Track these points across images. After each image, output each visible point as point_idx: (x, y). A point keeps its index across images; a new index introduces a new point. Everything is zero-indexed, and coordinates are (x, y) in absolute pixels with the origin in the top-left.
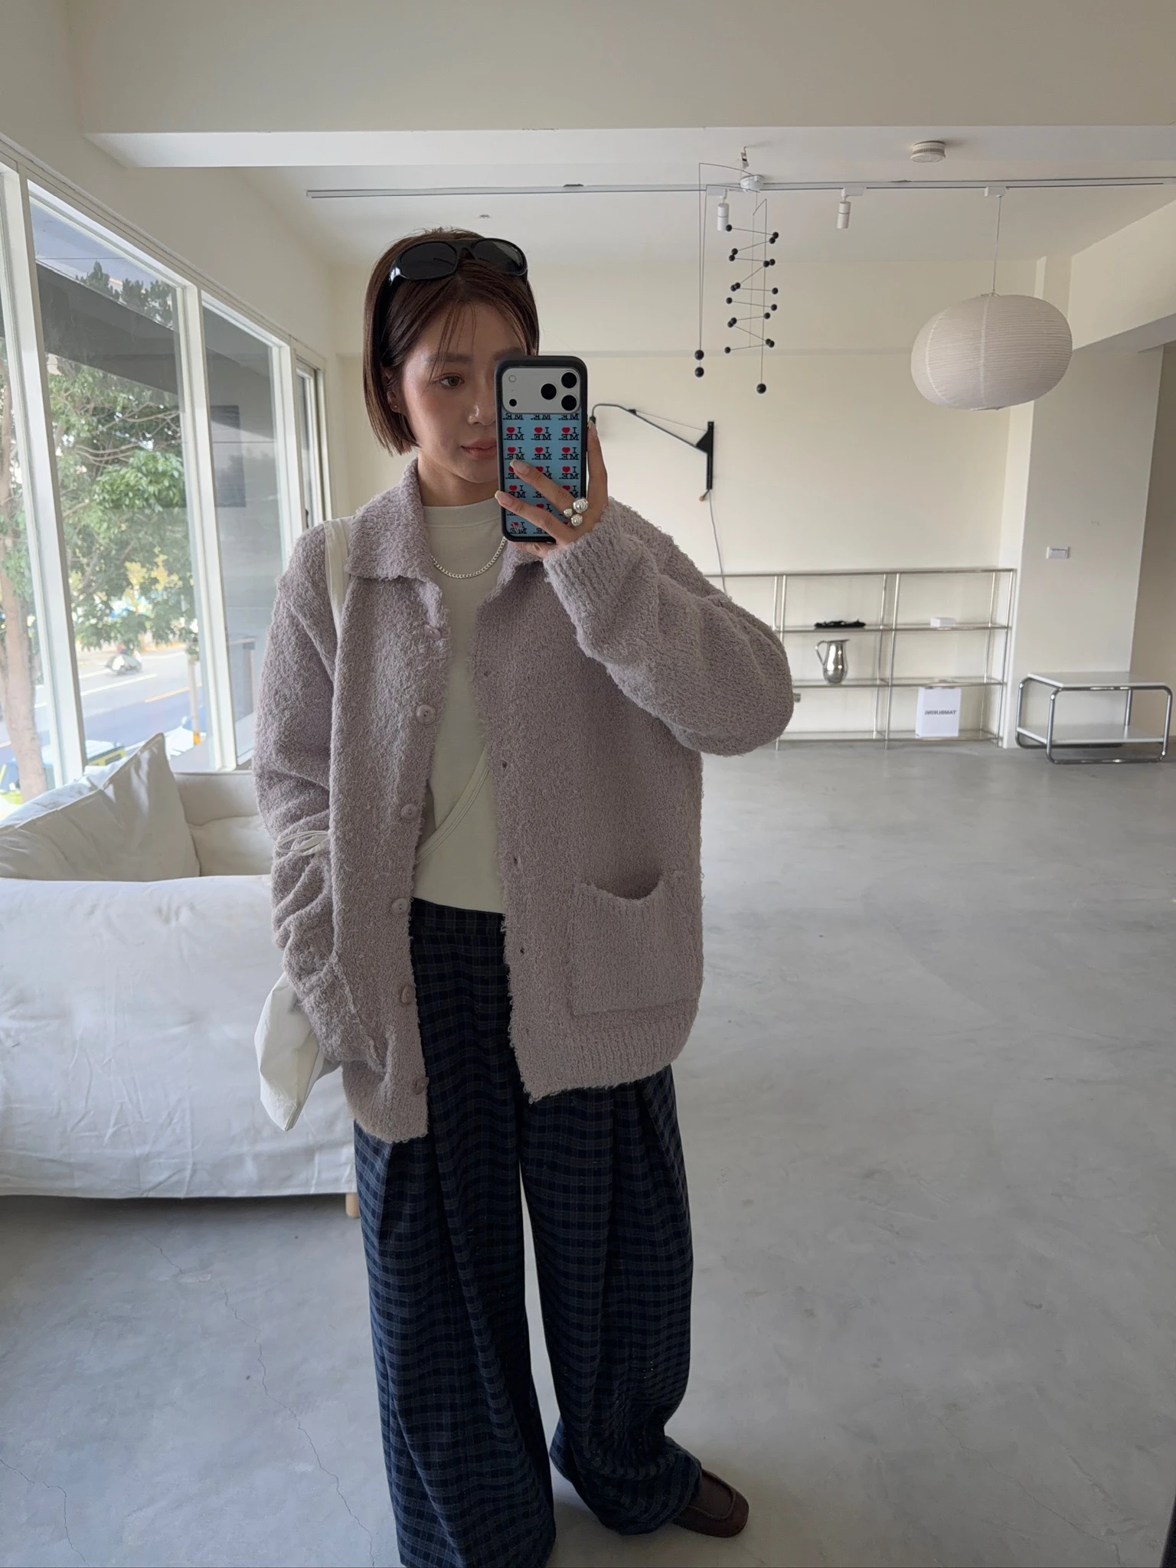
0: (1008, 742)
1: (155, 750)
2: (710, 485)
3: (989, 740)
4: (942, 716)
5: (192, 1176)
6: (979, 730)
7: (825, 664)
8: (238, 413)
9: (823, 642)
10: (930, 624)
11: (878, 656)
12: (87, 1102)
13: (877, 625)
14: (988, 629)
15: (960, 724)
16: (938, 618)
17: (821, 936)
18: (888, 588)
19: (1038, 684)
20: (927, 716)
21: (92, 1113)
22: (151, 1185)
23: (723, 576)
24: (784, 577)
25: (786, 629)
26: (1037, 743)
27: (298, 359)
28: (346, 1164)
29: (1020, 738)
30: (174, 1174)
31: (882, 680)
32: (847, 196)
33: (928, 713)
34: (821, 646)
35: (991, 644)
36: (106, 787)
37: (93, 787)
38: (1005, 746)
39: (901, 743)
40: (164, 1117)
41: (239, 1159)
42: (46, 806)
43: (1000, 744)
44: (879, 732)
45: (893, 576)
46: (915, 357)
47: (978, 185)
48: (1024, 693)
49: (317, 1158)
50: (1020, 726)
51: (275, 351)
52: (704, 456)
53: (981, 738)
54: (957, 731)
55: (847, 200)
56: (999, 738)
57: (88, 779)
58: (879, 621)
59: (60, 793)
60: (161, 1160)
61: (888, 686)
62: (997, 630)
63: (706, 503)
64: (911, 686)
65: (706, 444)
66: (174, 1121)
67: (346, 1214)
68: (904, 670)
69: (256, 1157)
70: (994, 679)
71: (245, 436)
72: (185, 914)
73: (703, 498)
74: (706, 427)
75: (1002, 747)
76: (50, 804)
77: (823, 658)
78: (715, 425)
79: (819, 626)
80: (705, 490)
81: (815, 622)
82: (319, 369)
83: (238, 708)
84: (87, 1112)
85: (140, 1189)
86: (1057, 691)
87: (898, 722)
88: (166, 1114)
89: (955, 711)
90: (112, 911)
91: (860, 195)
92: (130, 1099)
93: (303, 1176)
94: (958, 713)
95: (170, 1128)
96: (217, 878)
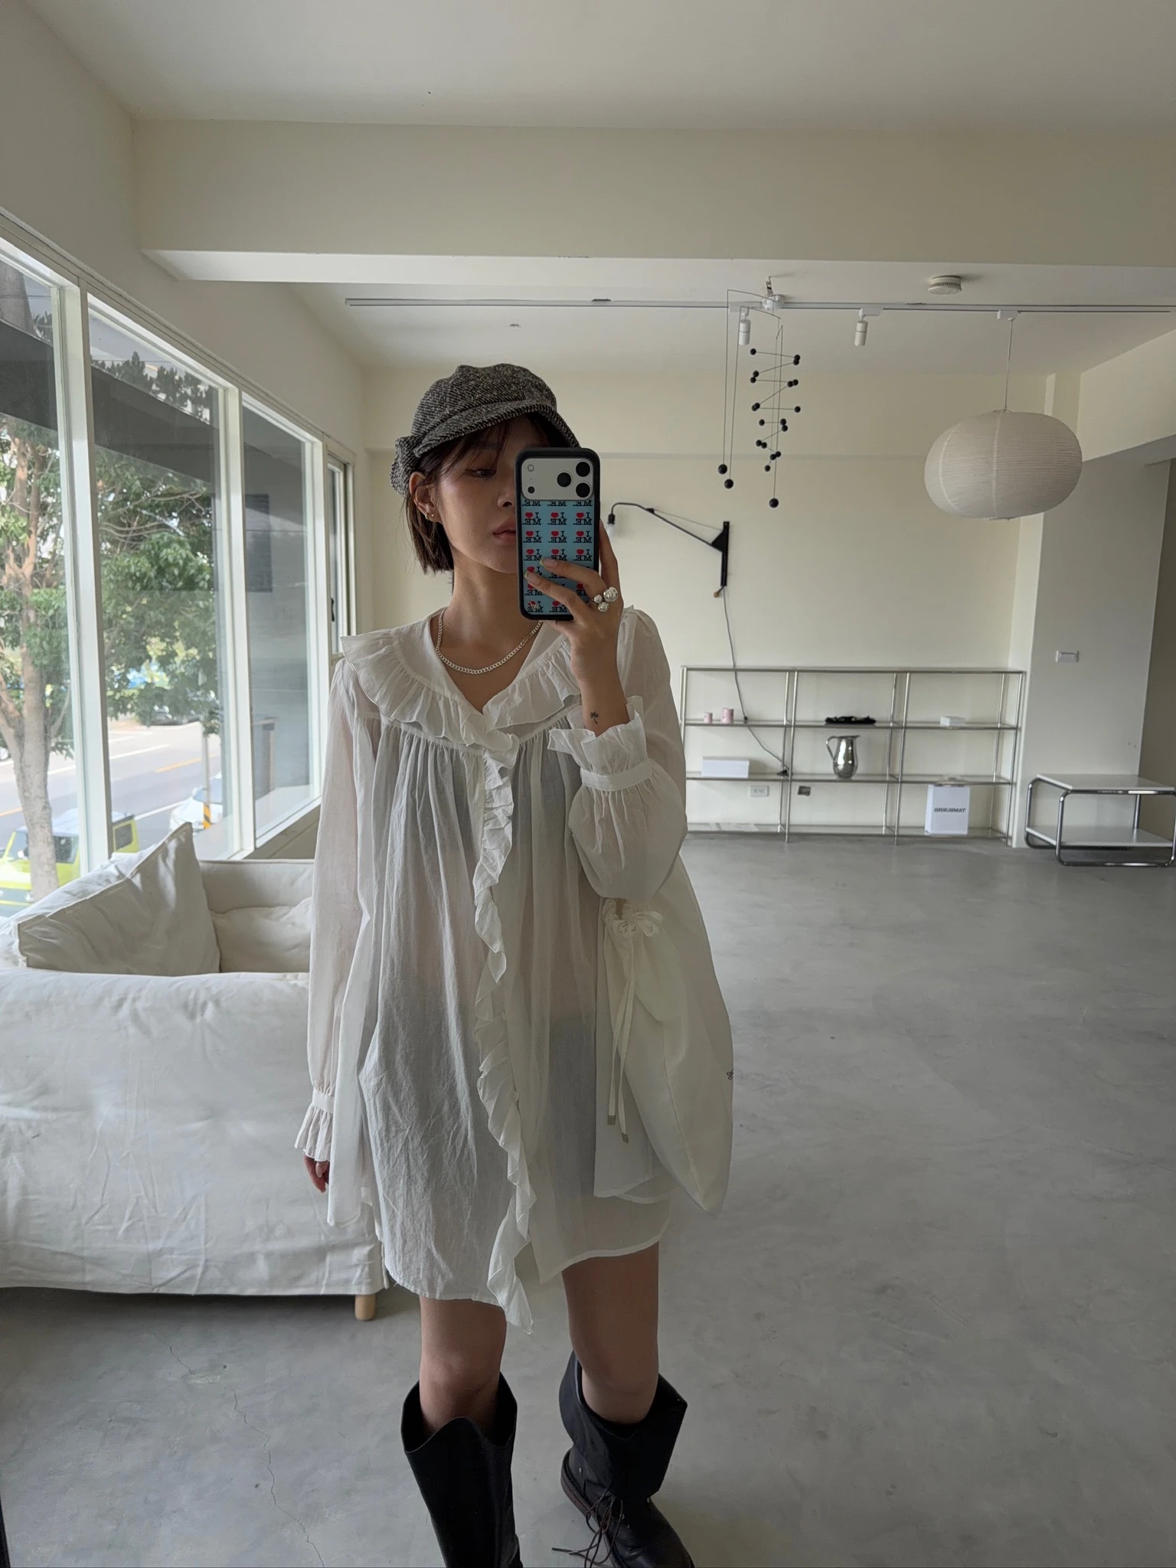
0: (1016, 841)
2: (724, 582)
3: (998, 839)
4: (950, 813)
5: (203, 1273)
6: (989, 829)
7: (835, 758)
8: (267, 502)
9: (833, 737)
10: (939, 723)
11: (887, 751)
12: (103, 1195)
13: (887, 722)
14: (999, 729)
15: (970, 822)
16: (948, 717)
18: (898, 686)
19: (1047, 785)
20: (936, 813)
21: (108, 1206)
22: (160, 1282)
23: (735, 670)
24: (796, 673)
25: (797, 723)
26: (1047, 844)
27: (329, 454)
28: (356, 1265)
29: (1029, 838)
30: (185, 1271)
31: (891, 775)
32: (864, 316)
34: (831, 741)
35: (1000, 744)
36: (133, 876)
37: (121, 875)
38: (1014, 846)
39: (912, 839)
40: (179, 1212)
41: (251, 1258)
42: (75, 895)
43: (1009, 843)
44: (888, 827)
45: (905, 674)
46: (929, 467)
47: (991, 309)
48: (1033, 793)
49: (328, 1258)
50: (1029, 826)
51: (308, 447)
52: (718, 554)
53: (990, 835)
54: (967, 827)
55: (865, 319)
56: (1008, 837)
57: (116, 867)
58: (889, 719)
59: (88, 882)
60: (174, 1256)
61: (898, 782)
62: (1005, 731)
63: (721, 599)
65: (722, 543)
66: (188, 1217)
67: (354, 1316)
68: (914, 766)
69: (268, 1255)
70: (1004, 779)
72: (210, 1009)
73: (717, 594)
74: (721, 527)
75: (1011, 846)
76: (79, 893)
77: (834, 754)
78: (731, 524)
79: (829, 721)
80: (718, 586)
81: (824, 718)
82: (348, 463)
83: (257, 789)
84: (102, 1206)
85: (151, 1284)
86: (1067, 793)
87: (908, 818)
88: (181, 1209)
89: (964, 810)
90: (139, 1005)
91: (877, 315)
92: (147, 1194)
93: (313, 1276)
94: (967, 811)
95: (184, 1224)
96: (243, 974)
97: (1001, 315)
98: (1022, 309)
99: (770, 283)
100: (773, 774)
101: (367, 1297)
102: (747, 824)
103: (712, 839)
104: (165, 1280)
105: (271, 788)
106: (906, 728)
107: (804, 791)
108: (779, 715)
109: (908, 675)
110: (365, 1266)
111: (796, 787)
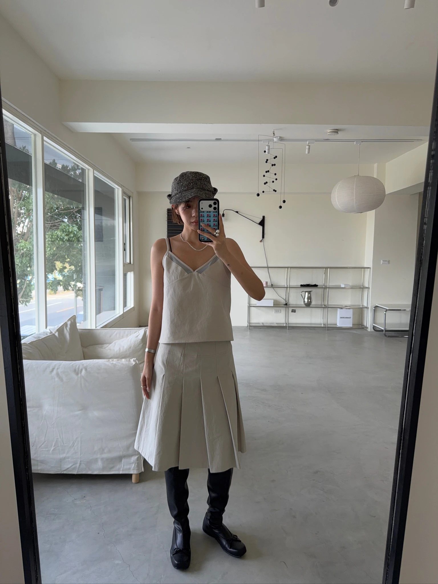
0: (370, 329)
1: (73, 321)
2: (263, 237)
3: (363, 328)
4: (346, 319)
5: (79, 466)
6: (360, 324)
7: (304, 299)
8: (102, 210)
9: (304, 291)
10: (341, 286)
11: (323, 297)
12: (45, 437)
13: (322, 286)
14: (362, 288)
15: (353, 323)
16: (343, 284)
17: (302, 393)
18: (326, 273)
19: (380, 308)
20: (341, 319)
21: (47, 441)
22: (64, 469)
23: (268, 267)
24: (289, 268)
25: (290, 286)
26: (381, 330)
27: (124, 193)
28: (133, 463)
29: (374, 328)
30: (73, 465)
31: (324, 305)
32: (309, 143)
33: (341, 318)
34: (303, 292)
35: (363, 293)
36: (55, 333)
37: (51, 332)
39: (331, 329)
40: (71, 444)
41: (96, 460)
42: (36, 338)
43: (367, 330)
44: (324, 324)
45: (327, 269)
46: (332, 195)
47: (353, 141)
48: (375, 311)
49: (123, 460)
50: (374, 323)
51: (116, 190)
52: (261, 227)
53: (360, 327)
54: (352, 325)
55: (309, 144)
56: (367, 328)
57: (49, 330)
58: (323, 284)
59: (40, 334)
60: (69, 460)
61: (327, 308)
62: (365, 289)
63: (262, 243)
64: (335, 308)
65: (262, 223)
66: (75, 445)
67: (132, 482)
68: (332, 302)
69: (102, 459)
70: (364, 306)
71: (104, 218)
72: (84, 372)
73: (261, 241)
74: (262, 218)
75: (368, 331)
76: (37, 337)
77: (304, 297)
78: (265, 217)
79: (302, 286)
80: (262, 239)
81: (300, 284)
82: (130, 196)
83: (97, 312)
84: (45, 442)
85: (61, 470)
86: (386, 310)
87: (331, 321)
88: (72, 443)
89: (351, 317)
90: (59, 371)
91: (313, 143)
92: (60, 437)
93: (118, 467)
94: (352, 318)
95: (73, 448)
96: (95, 360)
97: (356, 143)
98: (363, 141)
99: (274, 132)
100: (282, 305)
101: (136, 474)
102: (273, 323)
103: (261, 328)
104: (65, 469)
105: (101, 311)
106: (329, 288)
107: (294, 311)
108: (283, 283)
109: (329, 269)
110: (136, 463)
111: (290, 309)
